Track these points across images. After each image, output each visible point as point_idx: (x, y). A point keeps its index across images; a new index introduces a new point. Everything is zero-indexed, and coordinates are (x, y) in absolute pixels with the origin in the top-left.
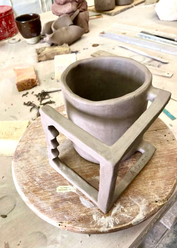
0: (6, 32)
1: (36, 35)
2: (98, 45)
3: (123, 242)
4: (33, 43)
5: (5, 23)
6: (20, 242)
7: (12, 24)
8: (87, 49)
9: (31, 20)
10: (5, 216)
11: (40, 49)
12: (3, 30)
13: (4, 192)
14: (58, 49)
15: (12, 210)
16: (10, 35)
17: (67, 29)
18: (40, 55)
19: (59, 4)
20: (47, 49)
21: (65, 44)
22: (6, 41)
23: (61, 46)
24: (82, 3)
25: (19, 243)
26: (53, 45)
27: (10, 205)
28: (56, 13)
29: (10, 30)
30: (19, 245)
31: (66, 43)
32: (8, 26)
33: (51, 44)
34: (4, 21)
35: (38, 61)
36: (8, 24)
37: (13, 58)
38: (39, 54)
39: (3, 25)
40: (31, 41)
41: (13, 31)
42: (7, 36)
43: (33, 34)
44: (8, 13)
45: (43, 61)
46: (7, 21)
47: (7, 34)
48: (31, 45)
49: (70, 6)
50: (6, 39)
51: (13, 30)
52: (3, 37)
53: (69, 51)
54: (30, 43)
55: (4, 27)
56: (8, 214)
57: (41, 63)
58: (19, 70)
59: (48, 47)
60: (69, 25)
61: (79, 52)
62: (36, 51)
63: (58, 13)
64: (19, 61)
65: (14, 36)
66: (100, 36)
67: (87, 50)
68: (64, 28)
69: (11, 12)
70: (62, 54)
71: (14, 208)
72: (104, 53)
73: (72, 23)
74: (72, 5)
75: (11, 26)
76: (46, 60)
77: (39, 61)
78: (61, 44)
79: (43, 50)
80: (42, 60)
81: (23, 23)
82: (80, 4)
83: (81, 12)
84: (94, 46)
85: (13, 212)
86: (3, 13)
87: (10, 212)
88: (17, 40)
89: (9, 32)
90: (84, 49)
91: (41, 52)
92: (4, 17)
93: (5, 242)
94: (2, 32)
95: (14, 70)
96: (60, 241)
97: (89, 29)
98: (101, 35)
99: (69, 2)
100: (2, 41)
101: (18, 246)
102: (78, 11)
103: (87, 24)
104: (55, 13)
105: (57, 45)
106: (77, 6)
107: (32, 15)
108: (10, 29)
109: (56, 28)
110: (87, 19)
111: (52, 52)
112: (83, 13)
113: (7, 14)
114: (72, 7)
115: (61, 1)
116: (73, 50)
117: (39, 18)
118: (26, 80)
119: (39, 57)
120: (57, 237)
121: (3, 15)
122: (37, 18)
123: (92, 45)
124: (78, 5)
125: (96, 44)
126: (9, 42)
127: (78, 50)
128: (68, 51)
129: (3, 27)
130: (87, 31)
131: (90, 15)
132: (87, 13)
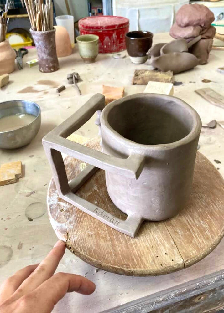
0: (114, 46)
1: (142, 54)
2: (209, 81)
3: (127, 293)
4: (137, 62)
5: (116, 36)
6: (33, 247)
7: (122, 39)
8: (194, 82)
9: (143, 38)
10: (31, 220)
11: (139, 71)
12: (111, 43)
13: (40, 199)
14: (159, 75)
15: (40, 217)
16: (117, 49)
17: (178, 55)
18: (136, 77)
19: (180, 26)
20: (147, 73)
21: (169, 72)
22: (111, 55)
23: (164, 73)
24: (208, 29)
25: (31, 248)
26: (156, 69)
27: (40, 212)
28: (174, 35)
29: (119, 45)
30: (31, 249)
31: (172, 71)
32: (118, 40)
33: (155, 68)
34: (115, 34)
35: (132, 83)
36: (118, 37)
37: (109, 74)
38: (136, 75)
39: (113, 38)
40: (135, 60)
41: (122, 47)
42: (114, 50)
43: (139, 53)
44: (123, 26)
45: (139, 84)
46: (118, 35)
47: (115, 47)
48: (134, 65)
49: (191, 30)
50: (111, 53)
51: (122, 44)
52: (109, 50)
53: (171, 81)
54: (134, 62)
55: (114, 40)
56: (34, 219)
57: (135, 86)
58: (109, 87)
59: (149, 71)
60: (182, 51)
61: (183, 84)
62: (135, 72)
63: (175, 36)
64: (114, 78)
65: (121, 51)
66: (218, 71)
67: (194, 84)
68: (175, 53)
69: (126, 26)
70: (162, 82)
71: (42, 216)
72: (212, 92)
73: (187, 50)
74: (194, 29)
75: (122, 41)
76: (142, 84)
77: (134, 84)
78: (165, 71)
79: (143, 73)
80: (137, 83)
81: (132, 40)
82: (205, 30)
83: (203, 38)
84: (204, 81)
85: (40, 219)
86: (117, 25)
87: (37, 218)
88: (122, 56)
89: (117, 45)
90: (191, 82)
91: (140, 74)
92: (116, 30)
93: (20, 242)
94: (110, 45)
95: (103, 86)
96: (67, 264)
97: (208, 60)
98: (220, 70)
99: (192, 25)
100: (107, 54)
101: (29, 250)
102: (200, 37)
103: (206, 54)
104: (172, 35)
105: (160, 71)
106: (200, 32)
107: (146, 33)
108: (120, 43)
109: (165, 51)
110: (209, 48)
111: (151, 77)
112: (204, 41)
113: (121, 27)
114: (193, 32)
115: (183, 23)
116: (177, 80)
117: (152, 37)
118: (109, 99)
119: (135, 79)
120: (66, 259)
121: (116, 27)
122: (149, 36)
123: (203, 79)
124: (203, 30)
125: (207, 80)
126: (113, 57)
127: (183, 82)
128: (170, 79)
129: (112, 40)
130: (204, 62)
131: (214, 44)
132: (210, 42)
